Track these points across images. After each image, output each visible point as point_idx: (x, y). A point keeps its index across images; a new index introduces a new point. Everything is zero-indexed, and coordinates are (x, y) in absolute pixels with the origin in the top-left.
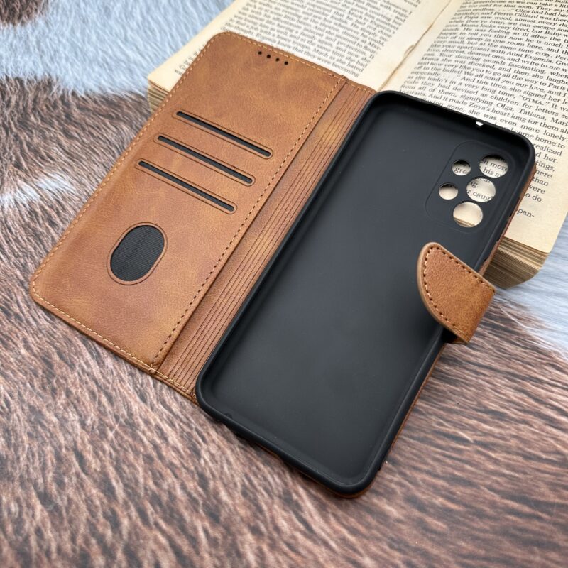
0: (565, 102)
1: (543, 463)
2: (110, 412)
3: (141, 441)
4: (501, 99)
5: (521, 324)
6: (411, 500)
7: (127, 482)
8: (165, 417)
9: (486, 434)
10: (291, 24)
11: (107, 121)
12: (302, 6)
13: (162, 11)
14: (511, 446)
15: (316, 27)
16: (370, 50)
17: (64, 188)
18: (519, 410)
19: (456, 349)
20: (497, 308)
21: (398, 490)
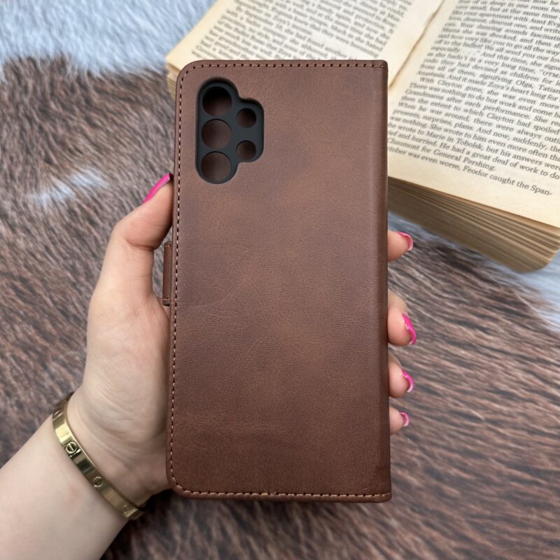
4: (521, 76)
5: (533, 308)
6: (430, 471)
14: (517, 422)
16: (389, 24)
17: (97, 184)
18: (527, 390)
19: (471, 334)
20: (511, 292)
21: (419, 463)
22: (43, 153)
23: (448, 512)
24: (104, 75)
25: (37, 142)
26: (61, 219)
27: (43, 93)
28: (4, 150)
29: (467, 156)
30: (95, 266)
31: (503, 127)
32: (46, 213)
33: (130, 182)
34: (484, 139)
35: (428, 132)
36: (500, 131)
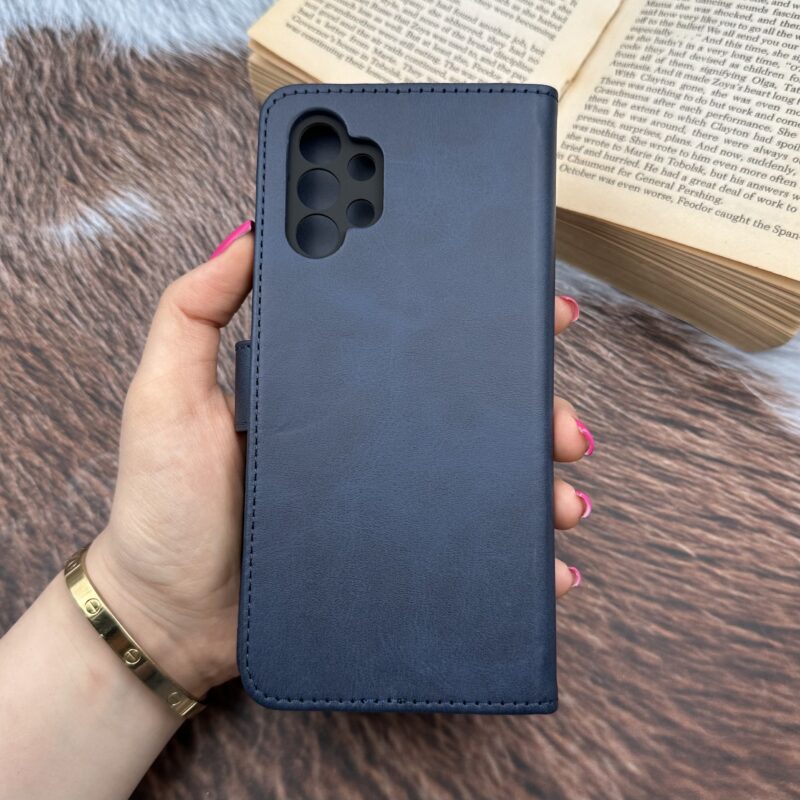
1: (780, 581)
4: (760, 71)
5: (765, 402)
6: (619, 628)
9: (710, 546)
11: (189, 101)
14: (742, 561)
17: (144, 214)
18: (755, 516)
19: (678, 437)
20: (735, 378)
21: (603, 615)
22: (65, 168)
23: (643, 685)
24: (154, 56)
25: (56, 150)
26: (91, 262)
27: (66, 81)
28: (7, 161)
29: (683, 183)
30: (140, 332)
31: (735, 143)
32: (69, 253)
33: (192, 212)
34: (707, 160)
35: (628, 148)
36: (730, 148)
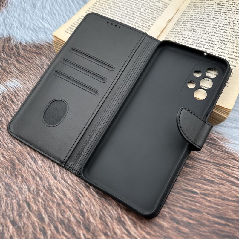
0: (237, 44)
1: (231, 202)
2: (41, 184)
3: (55, 196)
4: (209, 43)
5: (220, 141)
6: (173, 219)
7: (49, 215)
8: (65, 186)
9: (205, 190)
10: (116, 10)
11: (36, 55)
12: (121, 2)
13: (59, 5)
14: (216, 195)
15: (127, 12)
16: (151, 22)
17: (17, 86)
24: (27, 44)
